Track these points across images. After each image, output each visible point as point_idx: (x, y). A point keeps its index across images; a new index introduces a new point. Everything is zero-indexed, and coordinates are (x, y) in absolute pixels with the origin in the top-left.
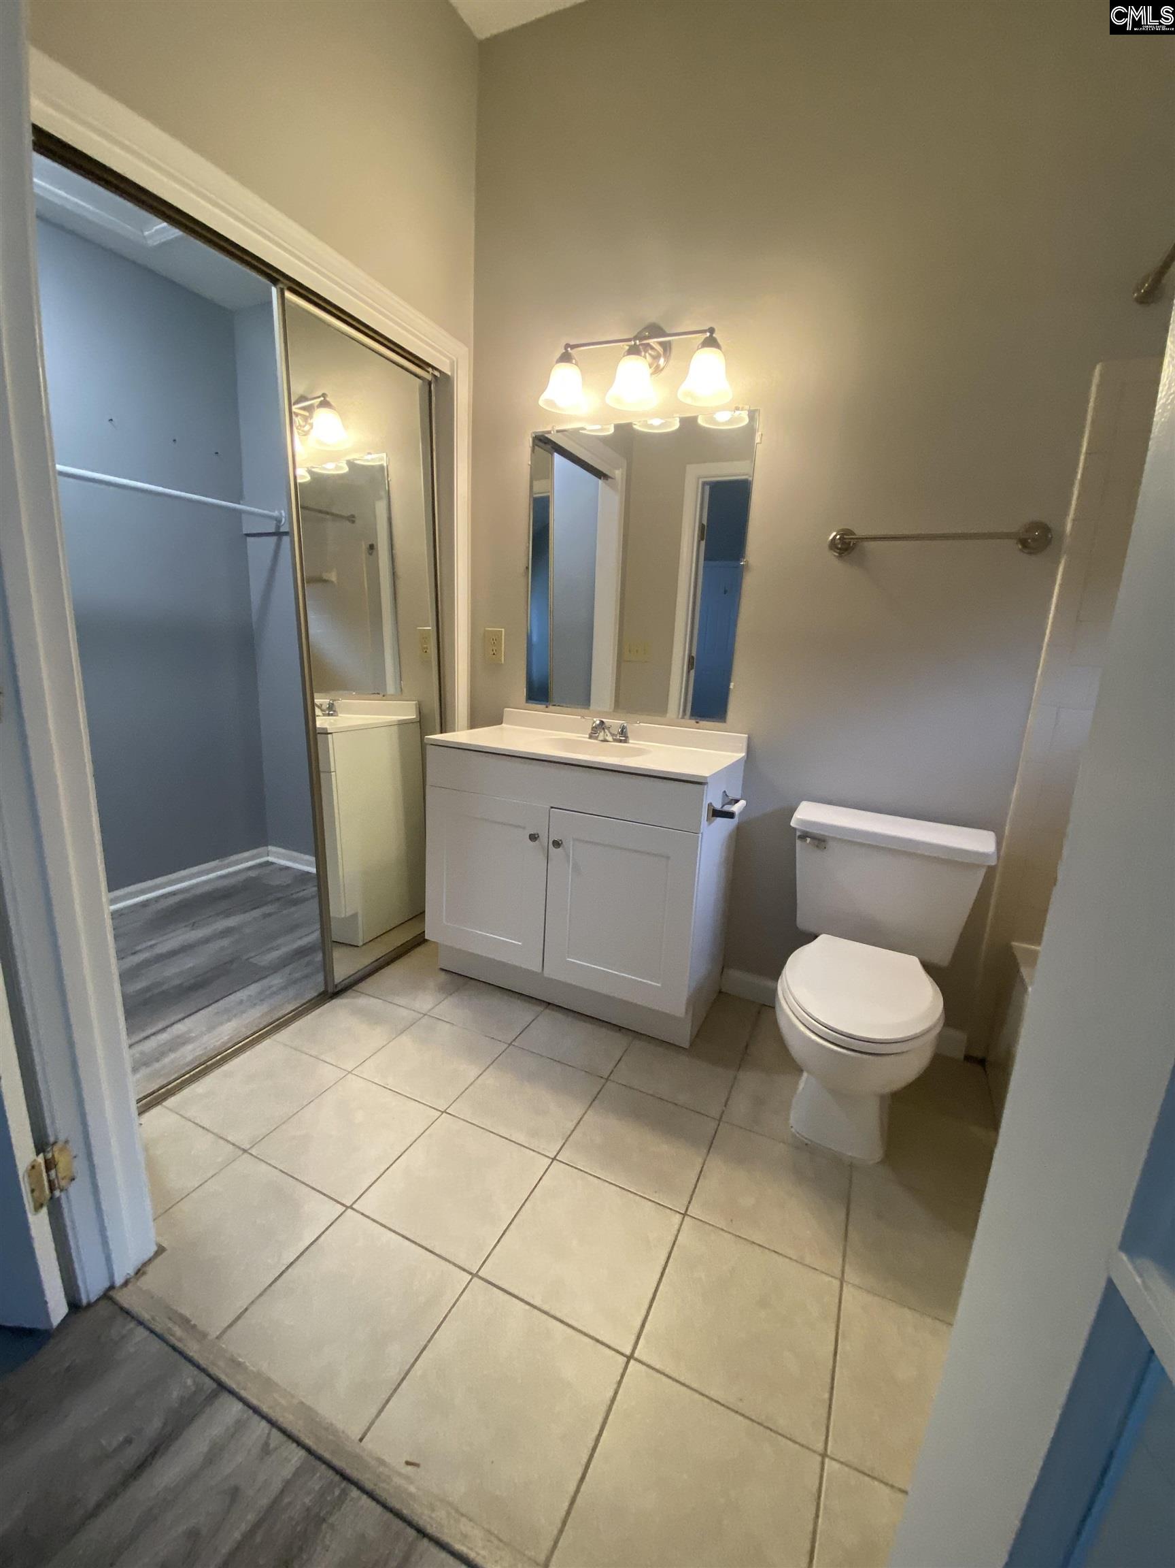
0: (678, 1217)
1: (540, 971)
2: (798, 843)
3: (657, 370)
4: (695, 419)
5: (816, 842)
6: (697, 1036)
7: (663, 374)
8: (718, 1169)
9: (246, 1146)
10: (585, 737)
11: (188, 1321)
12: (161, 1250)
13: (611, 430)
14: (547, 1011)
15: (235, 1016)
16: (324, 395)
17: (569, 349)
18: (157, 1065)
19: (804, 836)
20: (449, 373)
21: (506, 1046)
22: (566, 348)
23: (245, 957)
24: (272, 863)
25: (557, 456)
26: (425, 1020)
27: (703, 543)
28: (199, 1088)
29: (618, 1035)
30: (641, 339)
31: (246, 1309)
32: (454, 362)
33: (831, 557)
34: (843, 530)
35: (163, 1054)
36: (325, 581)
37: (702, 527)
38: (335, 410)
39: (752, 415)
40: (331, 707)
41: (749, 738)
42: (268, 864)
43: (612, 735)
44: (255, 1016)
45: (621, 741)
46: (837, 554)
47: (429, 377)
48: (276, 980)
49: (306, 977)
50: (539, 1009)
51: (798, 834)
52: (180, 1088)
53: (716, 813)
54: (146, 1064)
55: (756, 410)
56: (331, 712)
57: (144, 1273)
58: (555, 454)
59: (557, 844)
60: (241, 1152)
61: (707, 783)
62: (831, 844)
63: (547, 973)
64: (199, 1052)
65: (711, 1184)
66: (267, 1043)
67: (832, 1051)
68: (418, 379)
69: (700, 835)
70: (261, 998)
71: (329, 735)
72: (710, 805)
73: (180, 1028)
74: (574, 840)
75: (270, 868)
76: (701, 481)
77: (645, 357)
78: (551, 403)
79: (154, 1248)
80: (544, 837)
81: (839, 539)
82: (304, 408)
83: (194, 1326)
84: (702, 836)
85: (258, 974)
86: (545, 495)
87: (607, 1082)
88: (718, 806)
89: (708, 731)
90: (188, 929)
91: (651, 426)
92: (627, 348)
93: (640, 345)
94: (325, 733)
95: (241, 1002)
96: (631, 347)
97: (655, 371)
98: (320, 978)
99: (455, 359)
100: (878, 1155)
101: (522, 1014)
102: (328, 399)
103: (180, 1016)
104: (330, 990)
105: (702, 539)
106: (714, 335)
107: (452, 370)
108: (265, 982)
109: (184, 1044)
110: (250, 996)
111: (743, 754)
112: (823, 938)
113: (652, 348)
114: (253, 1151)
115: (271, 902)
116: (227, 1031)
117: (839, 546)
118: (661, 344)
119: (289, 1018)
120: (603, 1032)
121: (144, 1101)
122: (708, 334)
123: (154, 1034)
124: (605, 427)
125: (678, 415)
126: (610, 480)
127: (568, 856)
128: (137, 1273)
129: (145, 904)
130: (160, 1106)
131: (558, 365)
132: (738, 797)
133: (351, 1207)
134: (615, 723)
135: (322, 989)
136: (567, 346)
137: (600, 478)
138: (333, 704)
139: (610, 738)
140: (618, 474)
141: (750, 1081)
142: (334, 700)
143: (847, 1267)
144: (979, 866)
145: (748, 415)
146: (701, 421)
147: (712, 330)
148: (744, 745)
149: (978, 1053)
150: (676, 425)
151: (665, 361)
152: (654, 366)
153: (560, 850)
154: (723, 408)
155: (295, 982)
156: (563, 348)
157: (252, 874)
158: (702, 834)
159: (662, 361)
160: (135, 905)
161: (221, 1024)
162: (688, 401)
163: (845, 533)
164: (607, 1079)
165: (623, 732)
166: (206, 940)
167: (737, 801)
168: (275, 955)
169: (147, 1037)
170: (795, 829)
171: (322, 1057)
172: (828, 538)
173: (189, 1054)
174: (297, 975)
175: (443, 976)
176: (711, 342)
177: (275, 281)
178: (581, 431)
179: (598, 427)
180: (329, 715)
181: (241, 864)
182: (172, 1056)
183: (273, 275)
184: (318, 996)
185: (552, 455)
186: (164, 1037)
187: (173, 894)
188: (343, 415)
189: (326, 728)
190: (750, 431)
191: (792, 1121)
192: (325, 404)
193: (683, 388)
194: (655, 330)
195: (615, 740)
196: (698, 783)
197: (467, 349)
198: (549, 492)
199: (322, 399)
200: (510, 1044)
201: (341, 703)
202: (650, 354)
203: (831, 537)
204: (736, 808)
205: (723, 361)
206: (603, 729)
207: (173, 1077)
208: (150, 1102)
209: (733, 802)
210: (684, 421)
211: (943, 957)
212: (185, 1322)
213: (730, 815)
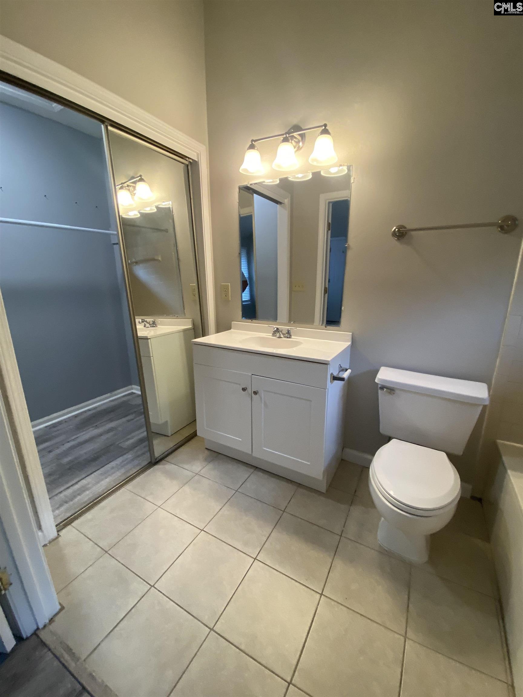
0: (318, 596)
1: (250, 453)
2: (380, 391)
3: (299, 149)
4: (319, 172)
5: (389, 391)
6: (329, 486)
7: (303, 149)
8: (339, 565)
9: (107, 550)
10: (269, 335)
11: (71, 650)
12: (62, 608)
13: (278, 182)
14: (256, 472)
15: (109, 475)
16: (141, 176)
17: (253, 142)
18: (71, 503)
19: (382, 388)
20: (197, 160)
21: (235, 492)
22: (252, 143)
23: (117, 443)
24: (135, 393)
25: (255, 195)
26: (197, 477)
27: (330, 232)
28: (88, 516)
29: (290, 485)
30: (289, 134)
31: (99, 644)
32: (198, 154)
33: (394, 241)
34: (398, 226)
35: (75, 497)
36: (157, 260)
37: (329, 224)
38: (146, 182)
39: (349, 169)
40: (154, 323)
41: (352, 334)
42: (133, 393)
43: (283, 334)
44: (118, 475)
45: (288, 337)
46: (396, 239)
47: (187, 163)
48: (129, 456)
49: (144, 454)
50: (252, 470)
51: (379, 386)
52: (80, 515)
53: (335, 378)
54: (66, 502)
55: (351, 165)
56: (154, 325)
57: (54, 621)
58: (254, 194)
59: (255, 393)
60: (105, 552)
61: (330, 364)
62: (397, 391)
63: (254, 454)
64: (91, 495)
65: (335, 575)
66: (123, 490)
67: (400, 514)
68: (183, 164)
69: (327, 390)
70: (121, 466)
71: (149, 340)
72: (332, 374)
73: (84, 482)
74: (264, 391)
75: (134, 395)
76: (327, 201)
77: (292, 143)
78: (246, 170)
79: (59, 607)
80: (249, 390)
81: (397, 231)
82: (132, 183)
83: (74, 653)
84: (328, 390)
85: (123, 452)
86: (250, 214)
87: (283, 512)
88: (335, 374)
89: (332, 331)
90: (94, 428)
91: (298, 178)
92: (282, 138)
93: (289, 136)
94: (146, 339)
95: (113, 468)
96: (284, 138)
97: (297, 150)
98: (148, 455)
99: (199, 153)
100: (425, 558)
101: (243, 473)
102: (142, 177)
103: (84, 476)
104: (153, 461)
105: (329, 230)
106: (327, 128)
107: (198, 158)
108: (125, 456)
109: (84, 491)
110: (117, 464)
111: (350, 343)
112: (393, 441)
113: (295, 138)
114: (110, 552)
115: (132, 413)
116: (105, 483)
117: (398, 234)
118: (299, 135)
119: (134, 476)
120: (284, 484)
121: (63, 523)
122: (324, 127)
123: (72, 486)
124: (274, 180)
125: (310, 171)
126: (282, 205)
127: (261, 398)
128: (50, 621)
129: (76, 416)
130: (70, 526)
131: (248, 150)
132: (348, 367)
133: (153, 586)
134: (284, 328)
135: (150, 461)
136: (252, 141)
137: (278, 204)
138: (155, 321)
139: (282, 336)
140: (286, 201)
141: (356, 511)
142: (155, 320)
143: (408, 629)
144: (479, 405)
145: (347, 168)
146: (322, 173)
147: (325, 125)
148: (350, 338)
149: (478, 496)
150: (310, 176)
151: (302, 144)
152: (297, 147)
153: (257, 396)
154: (334, 166)
155: (138, 456)
156: (251, 142)
157: (125, 399)
158: (328, 389)
159: (301, 144)
160: (73, 416)
161: (102, 480)
162: (315, 164)
163: (400, 227)
164: (284, 511)
165: (289, 332)
166: (101, 435)
167: (346, 370)
168: (131, 441)
169: (68, 488)
170: (377, 384)
171: (147, 498)
172: (392, 230)
173: (86, 496)
174: (139, 453)
175: (206, 452)
176: (325, 131)
177: (103, 122)
178: (263, 183)
179: (271, 180)
180: (153, 327)
181: (120, 394)
182: (79, 497)
183: (102, 119)
184: (148, 464)
185: (253, 195)
186: (77, 487)
187: (89, 410)
188: (150, 185)
189: (147, 337)
190: (348, 177)
191: (379, 537)
192: (141, 180)
193: (313, 156)
194: (297, 128)
195: (285, 337)
196: (324, 363)
197: (204, 147)
198: (252, 213)
199: (140, 177)
200: (237, 491)
201: (159, 320)
202: (294, 141)
203: (393, 230)
204: (346, 375)
205: (332, 141)
206: (279, 332)
207: (77, 510)
208: (67, 522)
209: (345, 370)
210: (313, 174)
211: (459, 451)
212: (69, 650)
213: (342, 379)
